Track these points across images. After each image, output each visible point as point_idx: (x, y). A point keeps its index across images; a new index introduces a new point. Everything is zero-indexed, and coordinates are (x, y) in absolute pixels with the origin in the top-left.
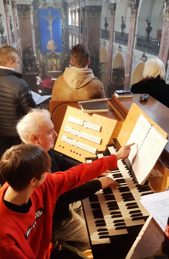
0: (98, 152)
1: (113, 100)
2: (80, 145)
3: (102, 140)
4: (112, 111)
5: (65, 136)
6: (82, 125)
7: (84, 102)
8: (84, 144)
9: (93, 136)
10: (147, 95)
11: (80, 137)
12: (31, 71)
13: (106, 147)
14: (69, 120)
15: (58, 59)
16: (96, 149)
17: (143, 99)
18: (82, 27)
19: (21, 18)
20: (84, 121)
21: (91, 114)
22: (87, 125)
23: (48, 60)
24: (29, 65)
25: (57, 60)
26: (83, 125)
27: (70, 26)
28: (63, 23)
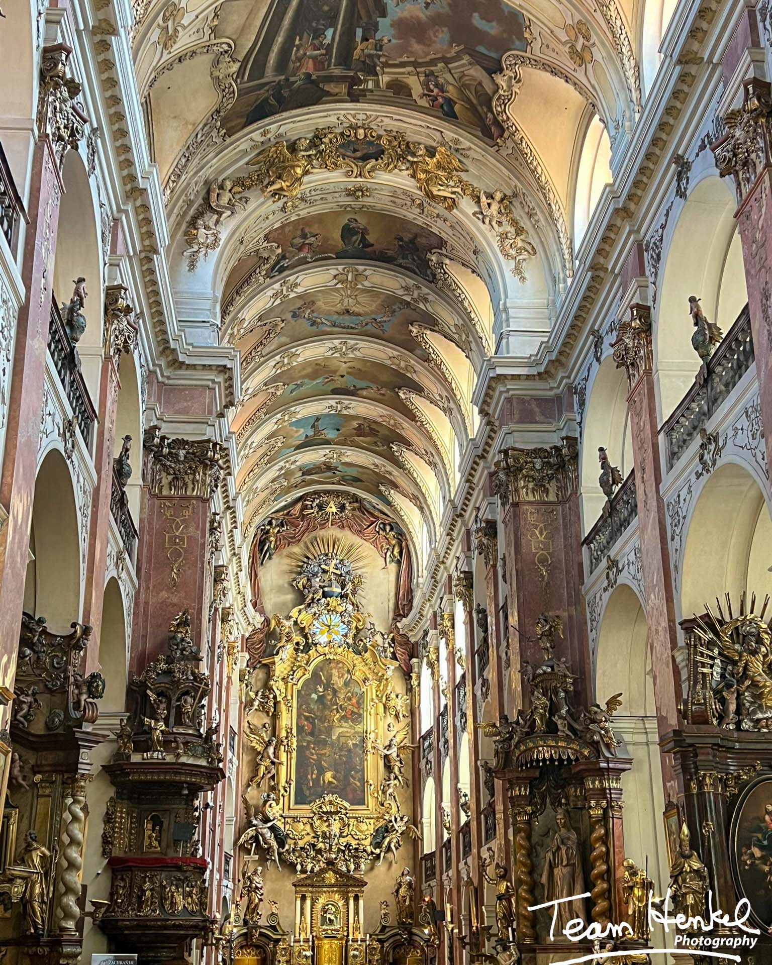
15: (356, 898)
19: (159, 497)
25: (351, 902)
27: (429, 733)
28: (393, 733)
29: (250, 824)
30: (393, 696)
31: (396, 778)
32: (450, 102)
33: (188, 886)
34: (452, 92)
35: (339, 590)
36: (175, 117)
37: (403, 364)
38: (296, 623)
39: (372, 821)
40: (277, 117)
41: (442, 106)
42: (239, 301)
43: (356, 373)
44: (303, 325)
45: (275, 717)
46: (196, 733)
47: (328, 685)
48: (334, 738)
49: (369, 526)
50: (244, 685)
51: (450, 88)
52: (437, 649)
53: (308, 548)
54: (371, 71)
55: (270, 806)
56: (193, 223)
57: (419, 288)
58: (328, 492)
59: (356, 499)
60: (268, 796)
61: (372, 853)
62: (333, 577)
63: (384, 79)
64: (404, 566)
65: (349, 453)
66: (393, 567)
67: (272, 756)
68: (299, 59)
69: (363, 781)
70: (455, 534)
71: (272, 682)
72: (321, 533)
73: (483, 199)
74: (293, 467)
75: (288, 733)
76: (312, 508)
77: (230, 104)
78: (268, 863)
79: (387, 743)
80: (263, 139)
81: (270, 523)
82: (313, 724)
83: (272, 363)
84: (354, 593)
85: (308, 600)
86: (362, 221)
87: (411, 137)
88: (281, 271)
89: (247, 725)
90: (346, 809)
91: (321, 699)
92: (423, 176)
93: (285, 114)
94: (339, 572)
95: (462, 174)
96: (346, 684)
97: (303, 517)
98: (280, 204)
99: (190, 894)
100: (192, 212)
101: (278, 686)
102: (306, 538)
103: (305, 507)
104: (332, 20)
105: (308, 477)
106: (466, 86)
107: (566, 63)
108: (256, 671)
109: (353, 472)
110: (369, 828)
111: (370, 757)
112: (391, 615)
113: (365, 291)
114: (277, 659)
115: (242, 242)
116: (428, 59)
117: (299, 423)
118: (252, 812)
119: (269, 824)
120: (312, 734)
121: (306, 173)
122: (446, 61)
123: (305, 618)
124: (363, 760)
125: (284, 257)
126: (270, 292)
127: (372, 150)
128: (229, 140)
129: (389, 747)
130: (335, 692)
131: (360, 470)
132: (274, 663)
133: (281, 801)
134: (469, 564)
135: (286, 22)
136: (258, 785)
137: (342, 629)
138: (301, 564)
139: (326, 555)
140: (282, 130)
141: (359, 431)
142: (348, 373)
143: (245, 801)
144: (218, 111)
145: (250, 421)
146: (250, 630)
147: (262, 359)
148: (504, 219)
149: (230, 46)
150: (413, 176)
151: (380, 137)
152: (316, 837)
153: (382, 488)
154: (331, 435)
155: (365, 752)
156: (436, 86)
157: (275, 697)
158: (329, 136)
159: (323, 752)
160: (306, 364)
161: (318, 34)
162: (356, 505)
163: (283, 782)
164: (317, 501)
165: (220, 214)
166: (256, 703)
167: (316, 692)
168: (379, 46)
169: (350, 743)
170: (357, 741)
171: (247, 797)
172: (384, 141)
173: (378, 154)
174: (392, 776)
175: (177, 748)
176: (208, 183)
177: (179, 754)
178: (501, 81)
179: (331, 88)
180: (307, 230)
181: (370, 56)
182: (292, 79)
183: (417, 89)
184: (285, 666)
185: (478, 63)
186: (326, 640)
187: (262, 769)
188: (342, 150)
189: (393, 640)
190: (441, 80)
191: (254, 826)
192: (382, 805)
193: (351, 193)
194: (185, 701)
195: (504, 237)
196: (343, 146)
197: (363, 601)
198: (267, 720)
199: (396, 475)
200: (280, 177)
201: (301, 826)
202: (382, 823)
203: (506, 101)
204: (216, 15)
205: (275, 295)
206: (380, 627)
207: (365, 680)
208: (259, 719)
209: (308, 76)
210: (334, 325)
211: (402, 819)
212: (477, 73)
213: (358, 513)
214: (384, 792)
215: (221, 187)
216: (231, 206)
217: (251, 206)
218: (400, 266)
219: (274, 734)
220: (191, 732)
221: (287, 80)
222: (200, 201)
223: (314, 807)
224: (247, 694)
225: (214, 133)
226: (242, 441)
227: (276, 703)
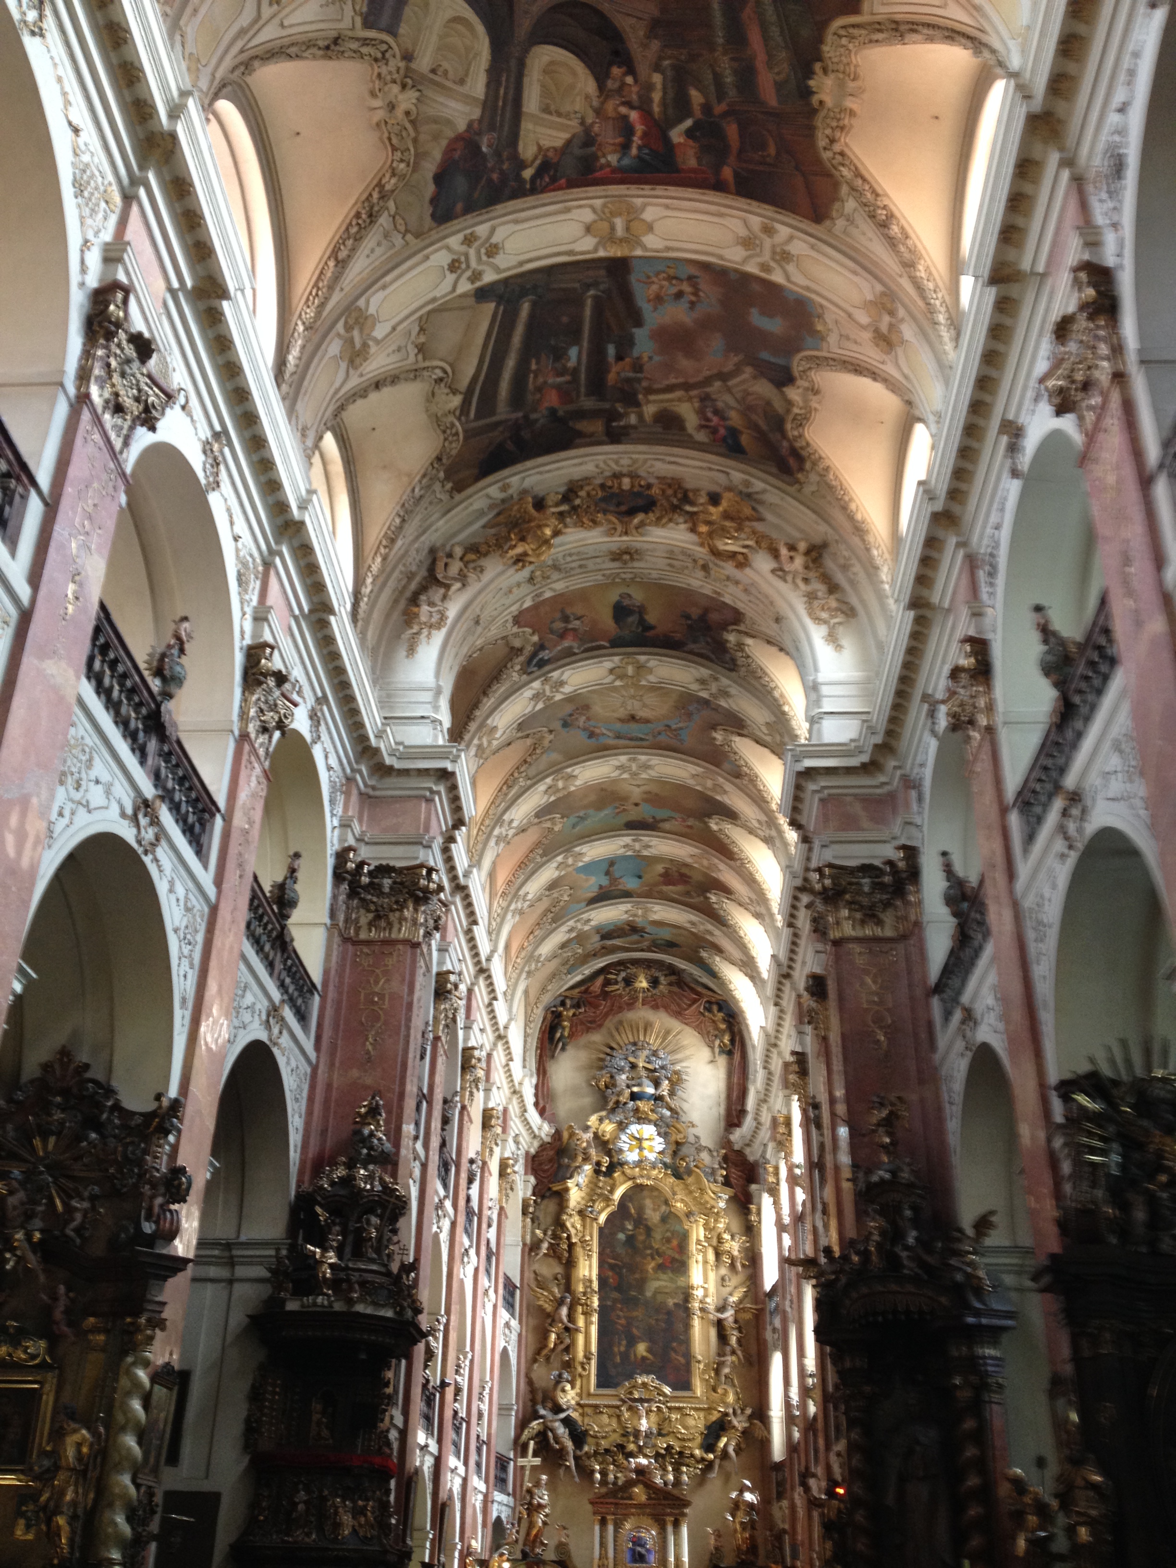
12: (335, 1284)
25: (670, 1530)
27: (774, 1288)
28: (728, 1289)
29: (536, 1416)
30: (727, 1236)
31: (733, 1352)
32: (734, 432)
33: (360, 1498)
34: (735, 419)
35: (650, 1090)
36: (385, 467)
37: (709, 784)
38: (596, 1136)
39: (702, 1415)
40: (519, 467)
41: (724, 440)
42: (488, 703)
43: (653, 799)
44: (577, 738)
45: (570, 1264)
46: (383, 1270)
47: (640, 1221)
48: (649, 1294)
49: (690, 1006)
50: (529, 1220)
51: (733, 414)
52: (777, 1169)
53: (612, 1036)
54: (631, 400)
55: (563, 1391)
56: (414, 600)
57: (716, 679)
58: (636, 962)
59: (672, 970)
60: (560, 1376)
61: (703, 1460)
62: (643, 1073)
63: (650, 410)
64: (737, 1056)
65: (657, 908)
66: (722, 1061)
67: (565, 1319)
68: (539, 389)
69: (688, 1356)
70: (784, 1003)
71: (565, 1217)
72: (630, 1015)
73: (784, 551)
74: (586, 928)
75: (586, 1287)
76: (616, 983)
77: (455, 448)
78: (562, 1471)
79: (721, 1303)
80: (503, 495)
81: (563, 1004)
82: (620, 1275)
83: (542, 787)
84: (672, 1093)
85: (611, 1104)
86: (638, 596)
87: (689, 484)
88: (542, 664)
89: (532, 1276)
90: (665, 1395)
91: (631, 1239)
92: (703, 529)
93: (529, 464)
94: (650, 1066)
95: (755, 524)
96: (664, 1219)
97: (605, 995)
98: (526, 573)
99: (362, 1511)
100: (413, 586)
101: (573, 1222)
102: (610, 1023)
103: (607, 982)
104: (574, 335)
105: (609, 943)
106: (750, 408)
107: (870, 354)
108: (546, 1202)
109: (666, 934)
110: (697, 1422)
111: (696, 1323)
112: (723, 1124)
113: (653, 688)
114: (570, 1183)
115: (477, 622)
116: (700, 378)
117: (589, 868)
118: (539, 1397)
119: (562, 1415)
120: (619, 1288)
121: (556, 533)
122: (723, 377)
123: (608, 1128)
124: (688, 1326)
125: (541, 647)
126: (528, 693)
127: (641, 502)
128: (458, 497)
129: (721, 1309)
130: (649, 1230)
131: (675, 931)
132: (567, 1190)
133: (578, 1383)
134: (802, 1043)
135: (517, 339)
136: (548, 1359)
137: (658, 1144)
138: (602, 1056)
139: (635, 1044)
140: (527, 483)
141: (667, 878)
142: (646, 801)
143: (530, 1382)
144: (439, 459)
145: (522, 865)
146: (536, 1144)
147: (529, 782)
148: (812, 575)
149: (445, 372)
150: (693, 530)
151: (649, 486)
152: (625, 1435)
153: (704, 954)
154: (631, 884)
155: (688, 1313)
156: (716, 412)
157: (569, 1237)
158: (587, 488)
159: (635, 1314)
160: (588, 788)
161: (559, 355)
162: (673, 978)
163: (580, 1354)
164: (623, 974)
165: (448, 587)
166: (545, 1245)
167: (623, 1229)
168: (638, 367)
169: (671, 1302)
170: (678, 1300)
171: (534, 1376)
172: (655, 491)
173: (648, 506)
174: (728, 1349)
175: (351, 1289)
176: (433, 551)
177: (351, 1299)
178: (793, 394)
179: (583, 426)
180: (568, 611)
181: (628, 380)
182: (534, 416)
183: (691, 421)
184: (583, 1194)
185: (763, 374)
186: (636, 1158)
187: (553, 1336)
188: (603, 505)
189: (725, 1158)
190: (720, 404)
191: (542, 1417)
192: (714, 1390)
193: (616, 556)
194: (368, 1222)
195: (811, 597)
196: (604, 499)
197: (685, 1106)
198: (558, 1269)
199: (719, 937)
200: (523, 539)
201: (605, 1419)
202: (715, 1416)
203: (802, 421)
204: (422, 330)
205: (536, 697)
206: (707, 1141)
207: (689, 1214)
208: (550, 1269)
209: (553, 412)
210: (618, 737)
211: (743, 1410)
212: (763, 388)
213: (675, 989)
214: (717, 1371)
215: (450, 555)
216: (462, 578)
217: (487, 577)
218: (691, 652)
219: (568, 1287)
220: (374, 1267)
221: (526, 417)
222: (423, 573)
223: (622, 1392)
224: (533, 1233)
225: (437, 486)
226: (513, 892)
227: (571, 1245)
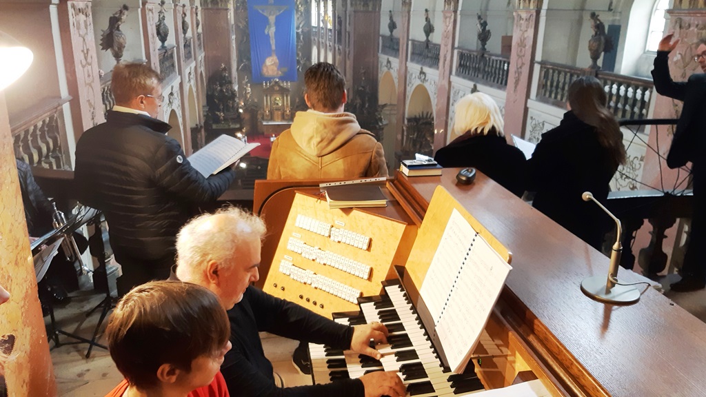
0: (363, 299)
1: (397, 181)
2: (322, 281)
3: (371, 270)
4: (395, 203)
5: (289, 261)
6: (327, 235)
7: (333, 184)
8: (330, 280)
9: (351, 261)
10: (472, 171)
11: (322, 263)
12: (225, 119)
13: (381, 286)
14: (297, 224)
15: (287, 96)
16: (359, 292)
17: (464, 178)
18: (341, 29)
19: (208, 9)
20: (332, 227)
21: (347, 210)
22: (337, 235)
23: (265, 98)
24: (221, 107)
25: (285, 98)
26: (330, 236)
